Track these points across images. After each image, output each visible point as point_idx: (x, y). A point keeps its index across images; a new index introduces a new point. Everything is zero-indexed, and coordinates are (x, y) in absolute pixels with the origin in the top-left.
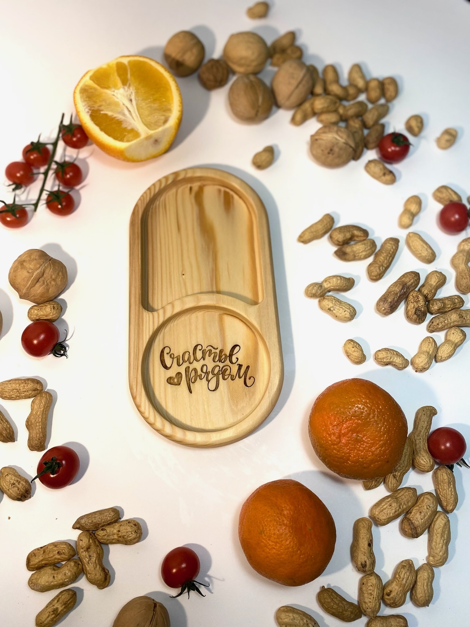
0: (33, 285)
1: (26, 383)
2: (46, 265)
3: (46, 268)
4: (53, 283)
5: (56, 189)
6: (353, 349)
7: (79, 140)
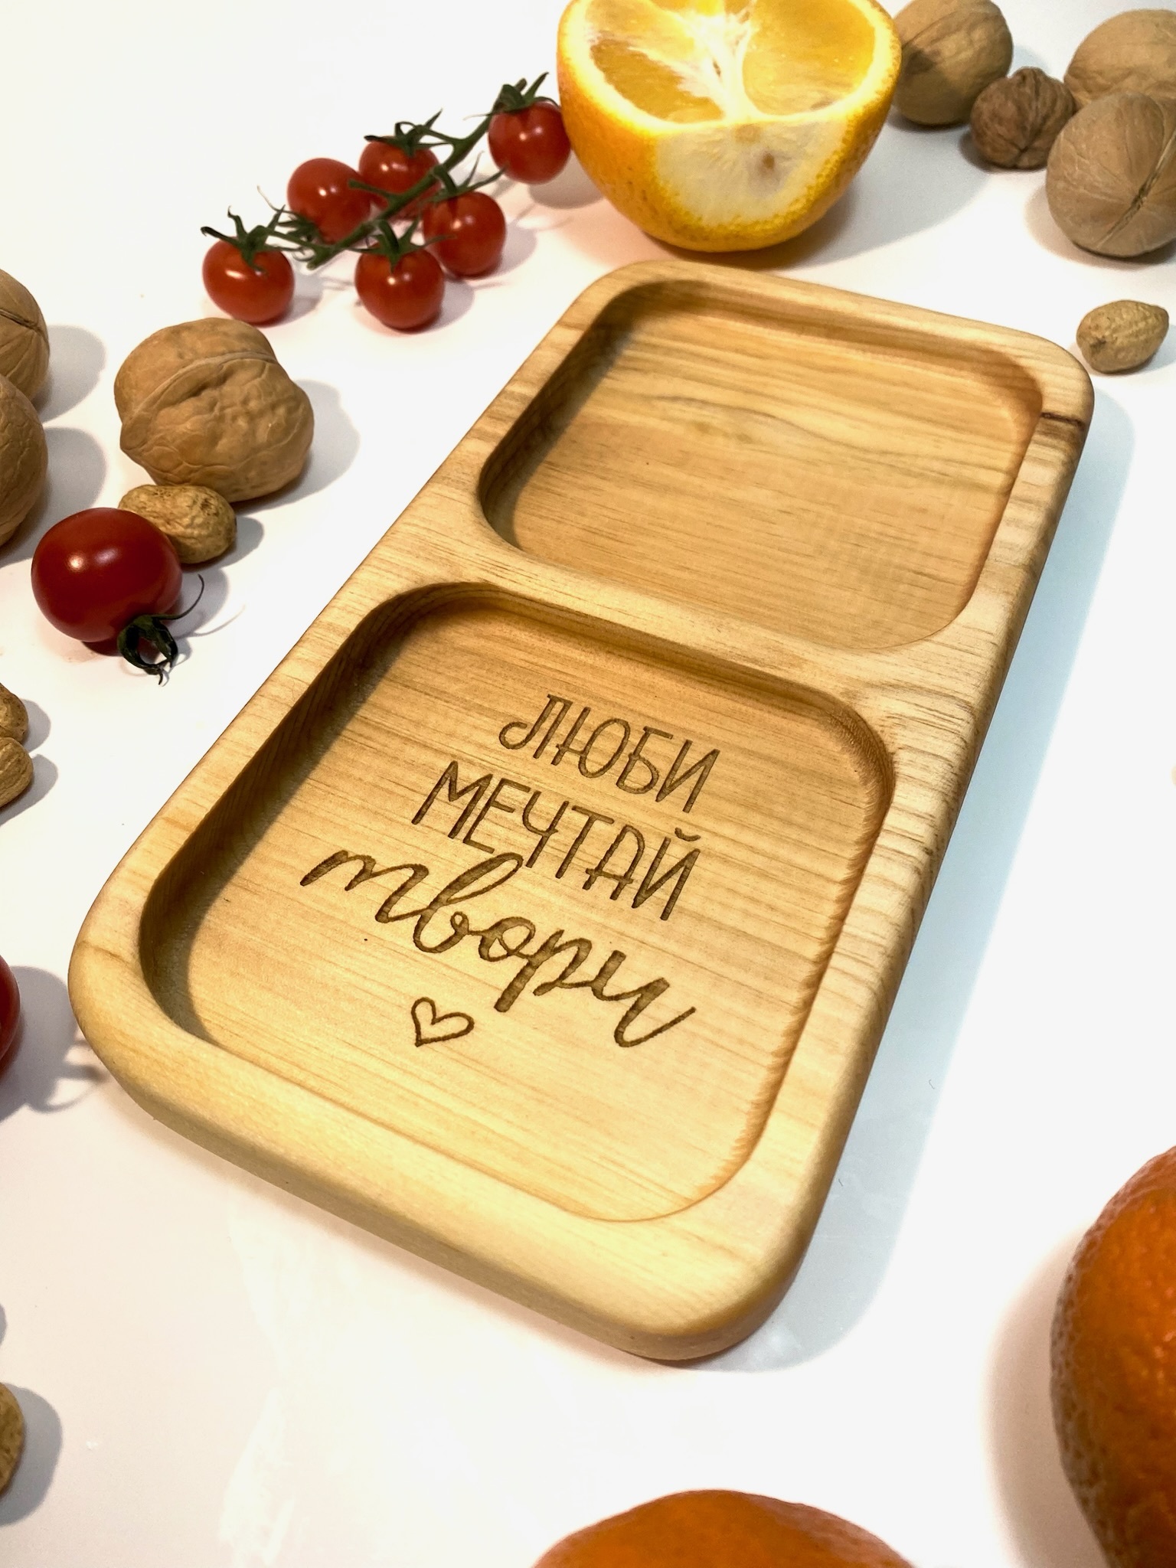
2: (248, 360)
4: (242, 423)
7: (534, 145)
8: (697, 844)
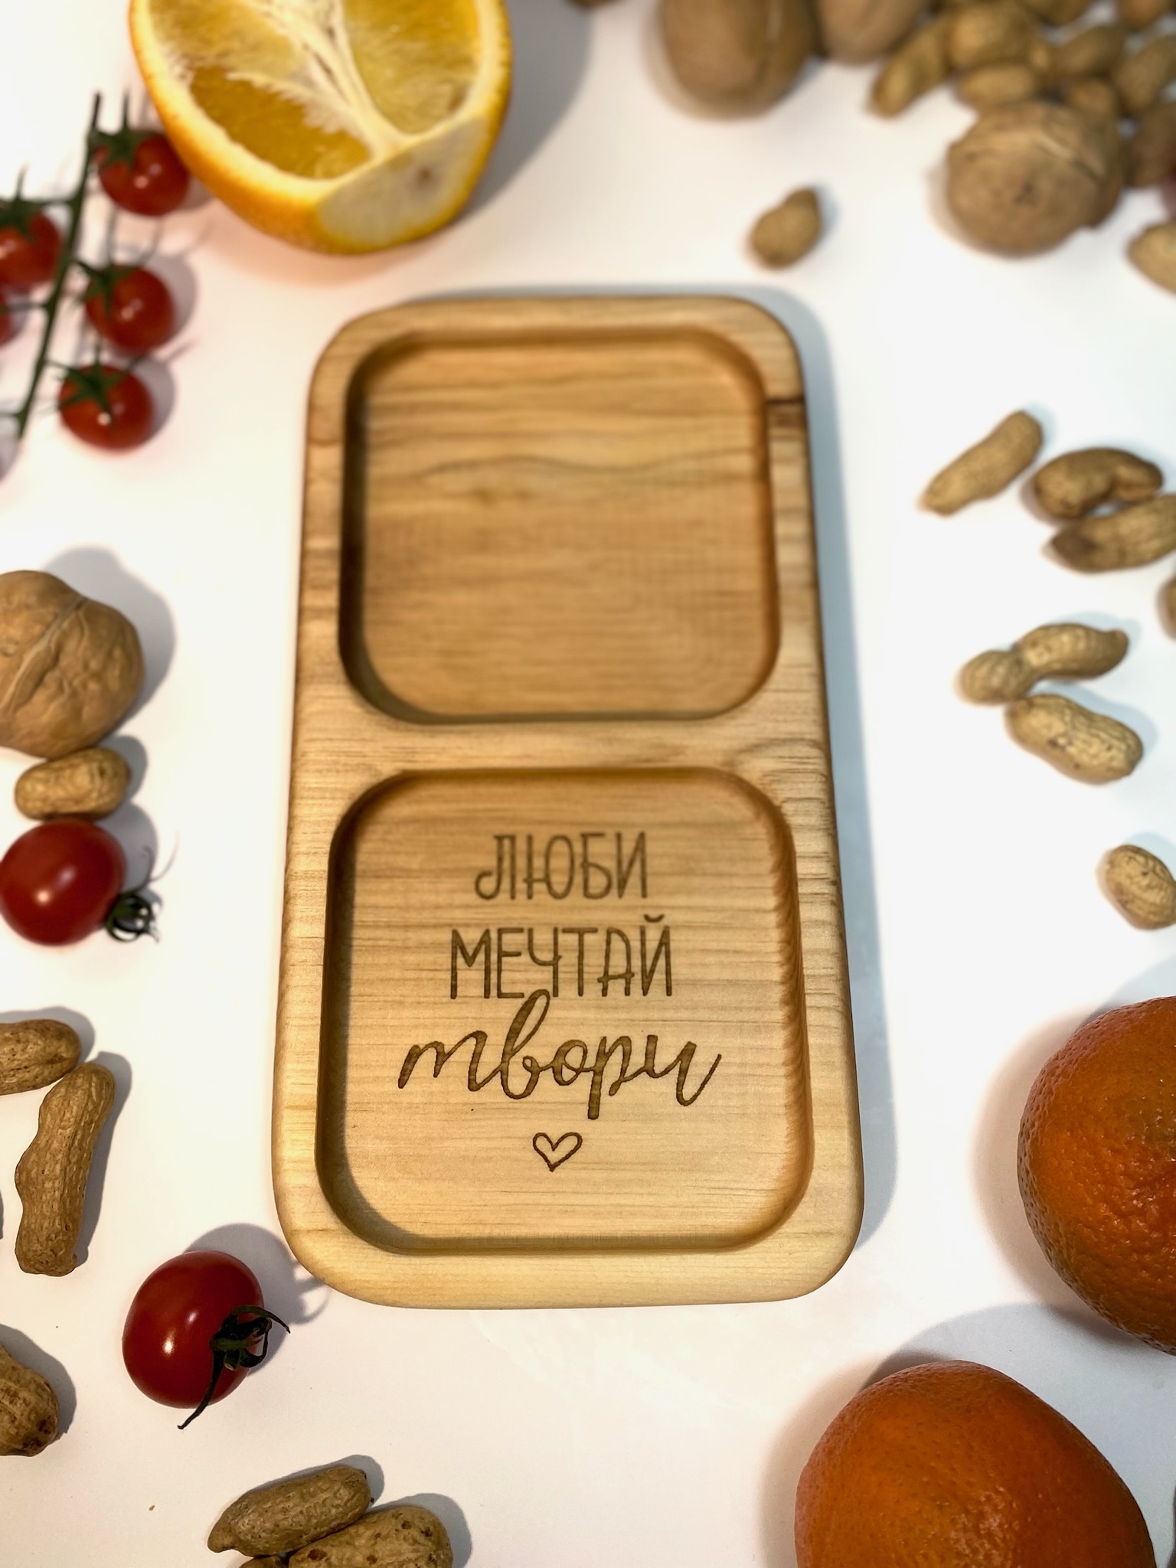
0: (24, 698)
1: (18, 1041)
2: (65, 625)
3: (65, 636)
4: (93, 686)
5: (88, 359)
6: (1145, 881)
7: (156, 184)
8: (665, 922)
